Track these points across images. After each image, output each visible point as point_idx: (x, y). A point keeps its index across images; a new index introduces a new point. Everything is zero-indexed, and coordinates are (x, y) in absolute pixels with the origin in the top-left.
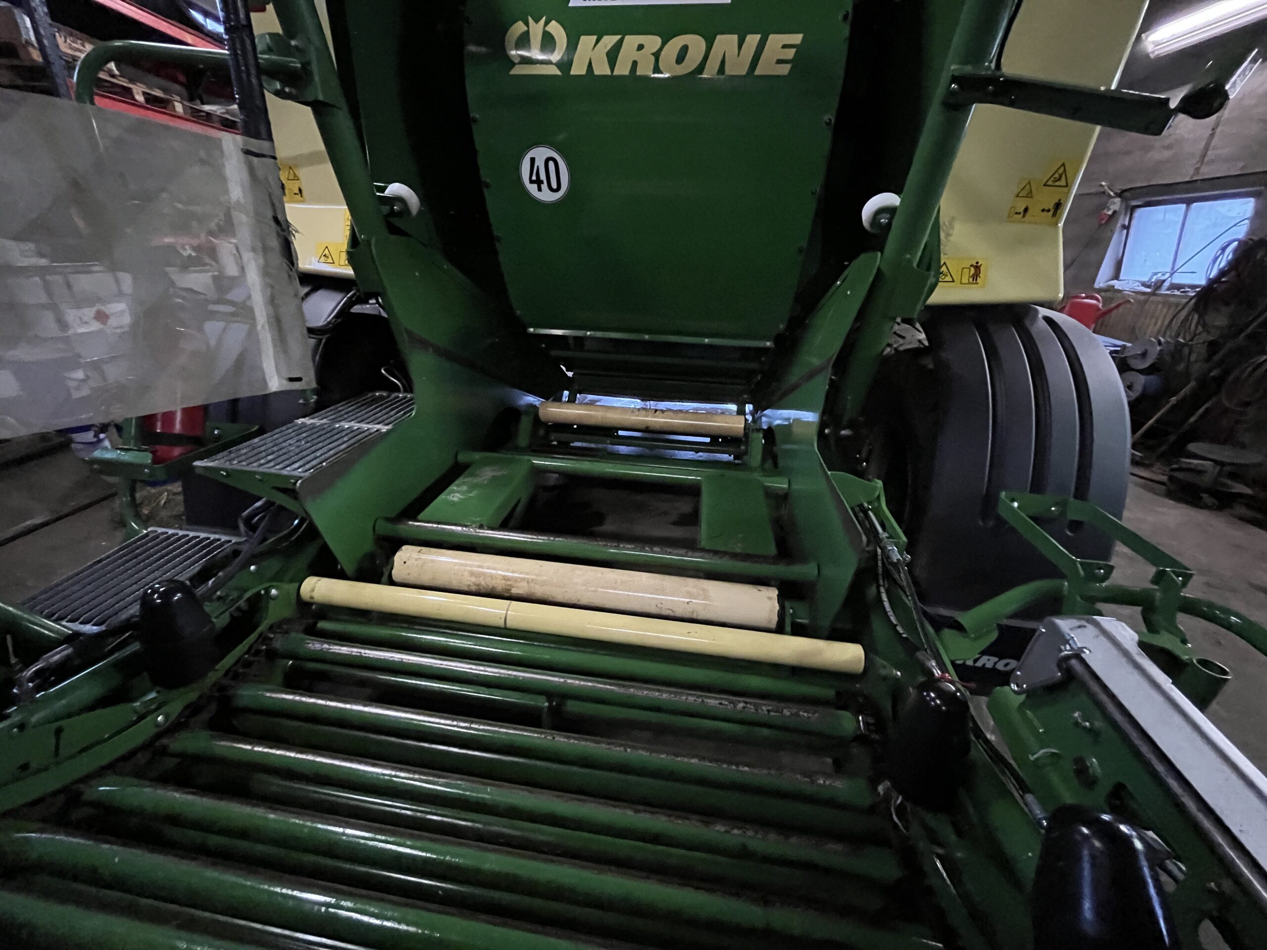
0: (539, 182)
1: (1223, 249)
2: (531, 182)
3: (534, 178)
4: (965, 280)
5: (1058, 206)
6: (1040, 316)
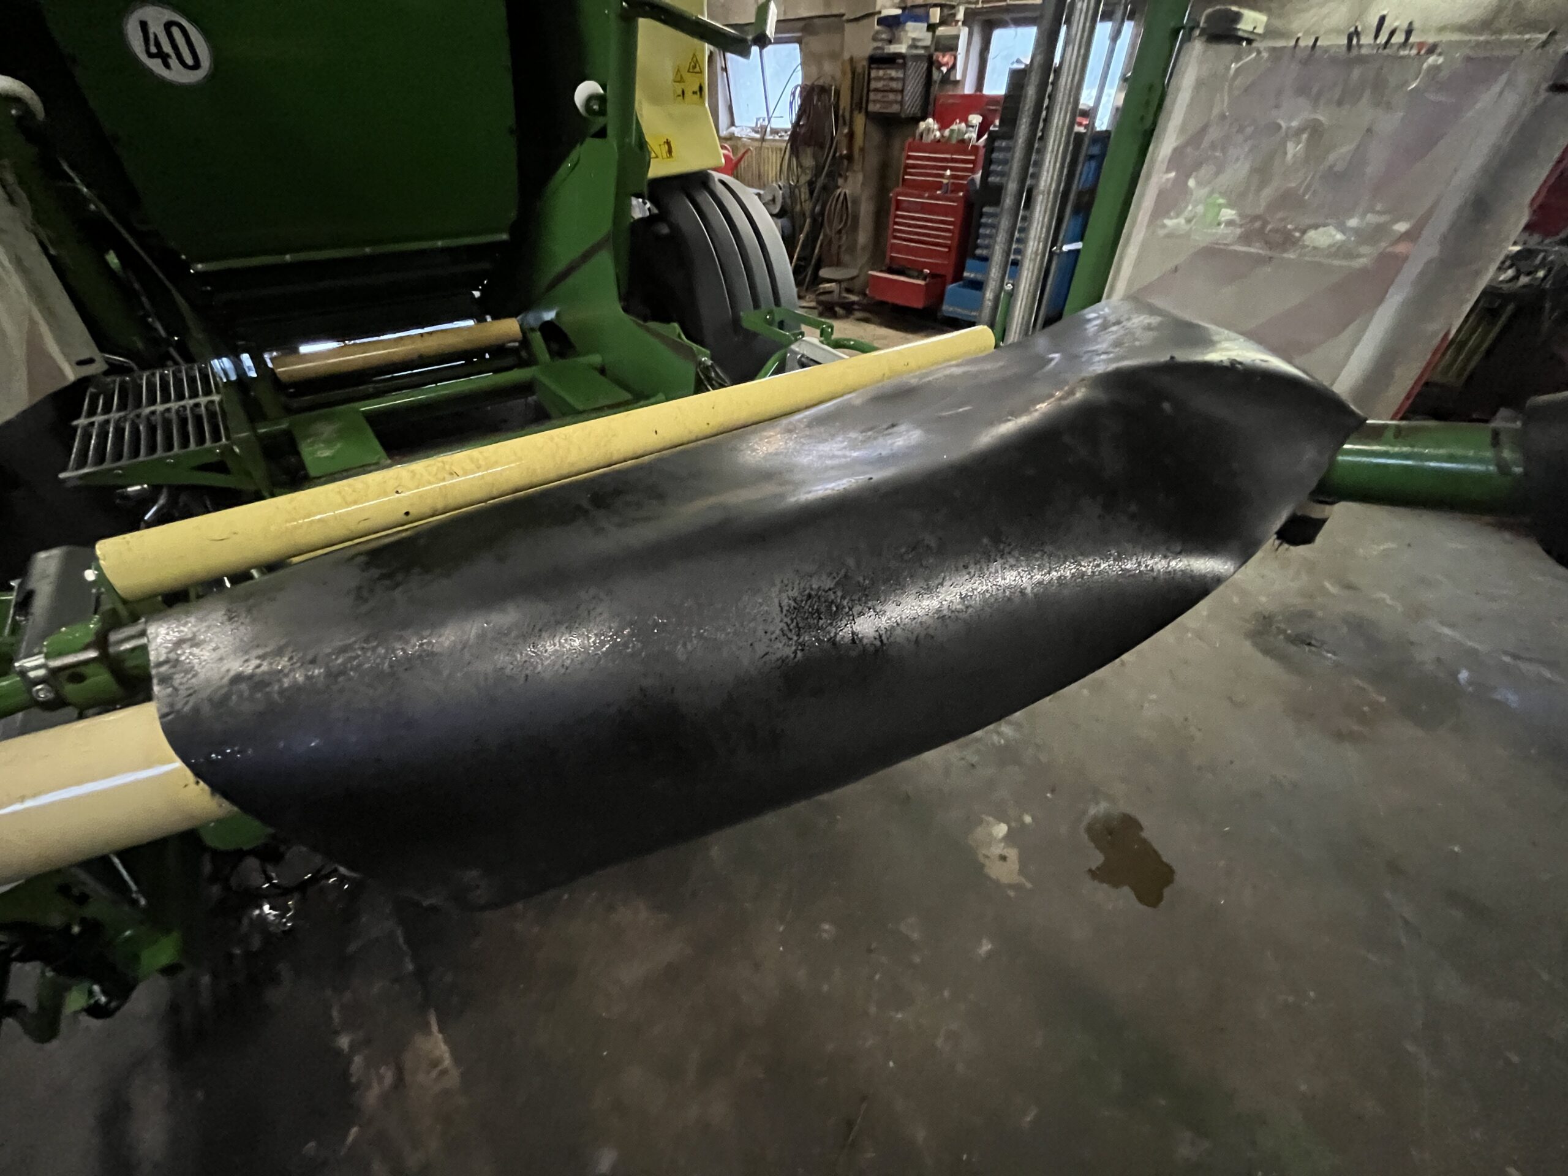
0: (164, 58)
1: (793, 94)
2: (150, 55)
3: (153, 50)
4: (665, 156)
5: (701, 88)
6: (716, 180)
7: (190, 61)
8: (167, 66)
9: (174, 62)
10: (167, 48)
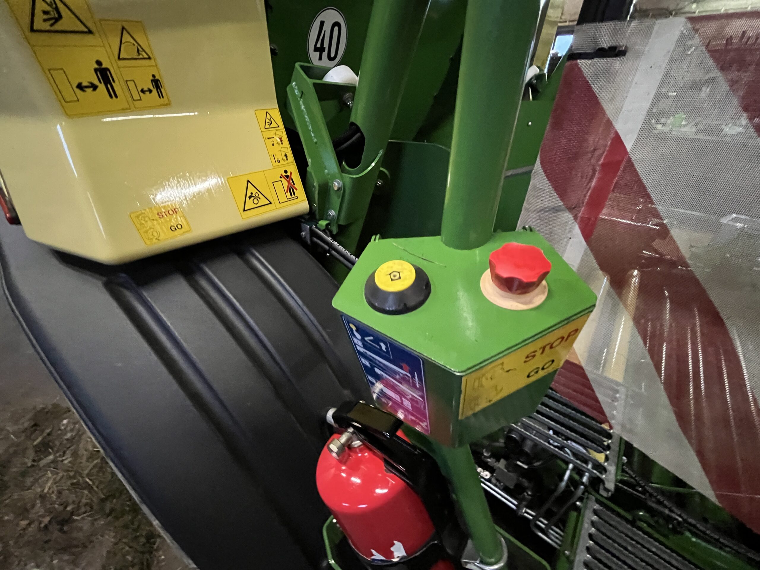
0: (321, 50)
2: (316, 49)
3: (319, 45)
7: (332, 55)
8: (320, 58)
9: (325, 54)
10: (326, 45)
